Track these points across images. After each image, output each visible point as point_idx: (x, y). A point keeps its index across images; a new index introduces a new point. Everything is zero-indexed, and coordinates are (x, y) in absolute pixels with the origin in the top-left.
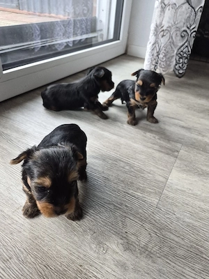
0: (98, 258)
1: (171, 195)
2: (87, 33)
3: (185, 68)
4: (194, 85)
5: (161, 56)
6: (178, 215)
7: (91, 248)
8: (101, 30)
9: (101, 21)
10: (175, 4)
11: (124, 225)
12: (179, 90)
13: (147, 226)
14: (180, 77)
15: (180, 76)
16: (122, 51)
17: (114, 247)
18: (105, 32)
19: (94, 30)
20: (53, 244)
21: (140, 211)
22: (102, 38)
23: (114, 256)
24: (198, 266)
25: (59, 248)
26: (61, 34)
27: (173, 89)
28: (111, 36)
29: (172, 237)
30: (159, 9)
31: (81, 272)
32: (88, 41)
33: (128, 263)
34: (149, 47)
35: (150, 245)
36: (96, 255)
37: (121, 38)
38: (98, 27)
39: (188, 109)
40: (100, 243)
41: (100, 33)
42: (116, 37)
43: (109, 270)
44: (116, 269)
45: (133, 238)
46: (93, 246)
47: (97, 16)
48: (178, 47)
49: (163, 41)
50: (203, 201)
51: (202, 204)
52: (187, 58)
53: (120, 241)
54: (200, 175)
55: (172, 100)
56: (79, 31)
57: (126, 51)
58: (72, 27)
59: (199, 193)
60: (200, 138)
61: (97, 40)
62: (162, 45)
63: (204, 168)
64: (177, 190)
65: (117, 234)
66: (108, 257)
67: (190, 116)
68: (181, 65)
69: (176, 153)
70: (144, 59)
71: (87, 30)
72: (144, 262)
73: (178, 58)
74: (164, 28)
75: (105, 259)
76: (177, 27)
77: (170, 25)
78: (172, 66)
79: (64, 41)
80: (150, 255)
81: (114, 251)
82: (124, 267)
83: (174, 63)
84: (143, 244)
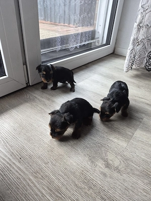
0: (92, 169)
1: (135, 143)
2: (89, 40)
5: (137, 57)
6: (138, 154)
7: (88, 164)
8: (98, 38)
9: (98, 32)
10: (148, 25)
11: (106, 155)
12: (148, 80)
13: (119, 157)
14: (149, 71)
16: (112, 52)
17: (100, 165)
18: (100, 39)
19: (93, 38)
20: (69, 159)
21: (116, 149)
22: (98, 43)
23: (100, 169)
24: (145, 181)
26: (73, 40)
27: (144, 79)
28: (105, 42)
29: (133, 164)
30: (136, 29)
31: (83, 174)
32: (89, 46)
33: (107, 174)
34: (129, 52)
35: (120, 167)
36: (90, 167)
37: (111, 44)
38: (96, 36)
40: (92, 162)
41: (97, 40)
42: (108, 43)
43: (97, 175)
44: (101, 175)
45: (111, 162)
46: (89, 163)
47: (96, 29)
48: (149, 52)
49: (138, 48)
53: (104, 163)
55: (143, 86)
56: (84, 39)
57: (114, 51)
58: (80, 36)
61: (95, 45)
62: (138, 50)
64: (139, 141)
65: (102, 159)
68: (150, 63)
69: (141, 120)
70: (126, 57)
71: (89, 37)
72: (116, 174)
73: (148, 59)
74: (139, 41)
75: (95, 170)
76: (148, 39)
77: (144, 37)
78: (144, 63)
79: (75, 46)
80: (119, 171)
81: (100, 167)
82: (105, 175)
83: (146, 61)
84: (116, 166)
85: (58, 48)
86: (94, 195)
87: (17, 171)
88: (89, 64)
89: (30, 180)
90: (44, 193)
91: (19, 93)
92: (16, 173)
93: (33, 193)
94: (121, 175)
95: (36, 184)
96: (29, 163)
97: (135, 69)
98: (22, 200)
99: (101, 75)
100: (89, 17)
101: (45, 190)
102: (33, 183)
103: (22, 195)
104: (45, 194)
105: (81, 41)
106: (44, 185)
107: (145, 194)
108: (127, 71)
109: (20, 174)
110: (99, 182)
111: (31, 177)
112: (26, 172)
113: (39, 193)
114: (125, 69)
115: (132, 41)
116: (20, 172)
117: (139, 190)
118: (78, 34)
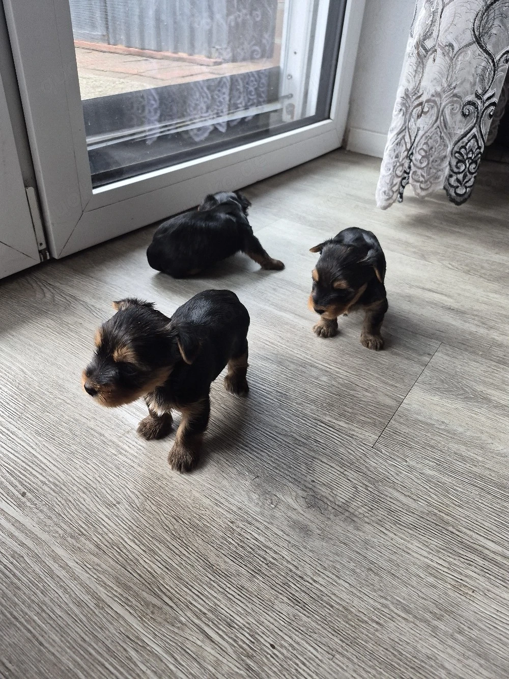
0: (262, 514)
1: (404, 429)
2: (259, 104)
3: (470, 183)
4: (490, 222)
5: (417, 157)
6: (412, 463)
7: (250, 499)
8: (290, 96)
9: (290, 77)
10: (451, 45)
11: (310, 470)
12: (453, 232)
13: (351, 474)
14: (458, 204)
15: (458, 200)
16: (336, 144)
17: (290, 501)
18: (298, 101)
19: (273, 97)
21: (342, 450)
22: (291, 113)
23: (290, 514)
25: (197, 495)
26: (203, 106)
27: (441, 230)
28: (312, 111)
29: (396, 494)
30: (414, 60)
31: (232, 531)
32: (260, 123)
33: (313, 527)
34: (391, 137)
35: (354, 504)
36: (258, 510)
37: (332, 115)
38: (284, 91)
39: (468, 272)
40: (265, 493)
41: (287, 102)
42: (323, 112)
43: (279, 533)
44: (291, 533)
45: (324, 491)
46: (255, 497)
47: (282, 66)
48: (455, 139)
49: (423, 124)
50: (465, 444)
51: (463, 448)
52: (474, 162)
53: (300, 493)
54: (467, 399)
55: (435, 253)
56: (241, 101)
57: (345, 141)
58: (226, 90)
59: (460, 430)
60: (482, 331)
61: (281, 121)
62: (421, 133)
63: (480, 388)
64: (415, 421)
65: (296, 482)
66: (278, 514)
67: (468, 287)
68: (460, 176)
69: (427, 359)
70: (381, 159)
71: (259, 95)
72: (339, 527)
73: (454, 162)
74: (424, 99)
75: (273, 517)
76: (455, 95)
77: (439, 89)
78: (442, 179)
79: (209, 123)
80: (351, 518)
81: (289, 507)
82: (305, 530)
83: (447, 171)
84: (340, 500)
85: (152, 129)
86: (268, 594)
87: (11, 536)
88: (261, 186)
89: (56, 558)
90: (104, 597)
91: (14, 285)
92: (9, 541)
93: (65, 598)
94: (358, 529)
95: (78, 570)
96: (51, 509)
97: (412, 200)
98: (30, 621)
99: (301, 219)
100: (255, 23)
101: (105, 585)
102: (65, 567)
103: (29, 607)
104: (108, 601)
105: (233, 107)
106: (104, 572)
107: (431, 580)
108: (384, 204)
109: (22, 544)
110: (285, 553)
111: (60, 551)
112: (44, 536)
113: (86, 598)
114: (380, 199)
115: (398, 100)
116: (21, 537)
117: (413, 569)
118: (220, 83)
